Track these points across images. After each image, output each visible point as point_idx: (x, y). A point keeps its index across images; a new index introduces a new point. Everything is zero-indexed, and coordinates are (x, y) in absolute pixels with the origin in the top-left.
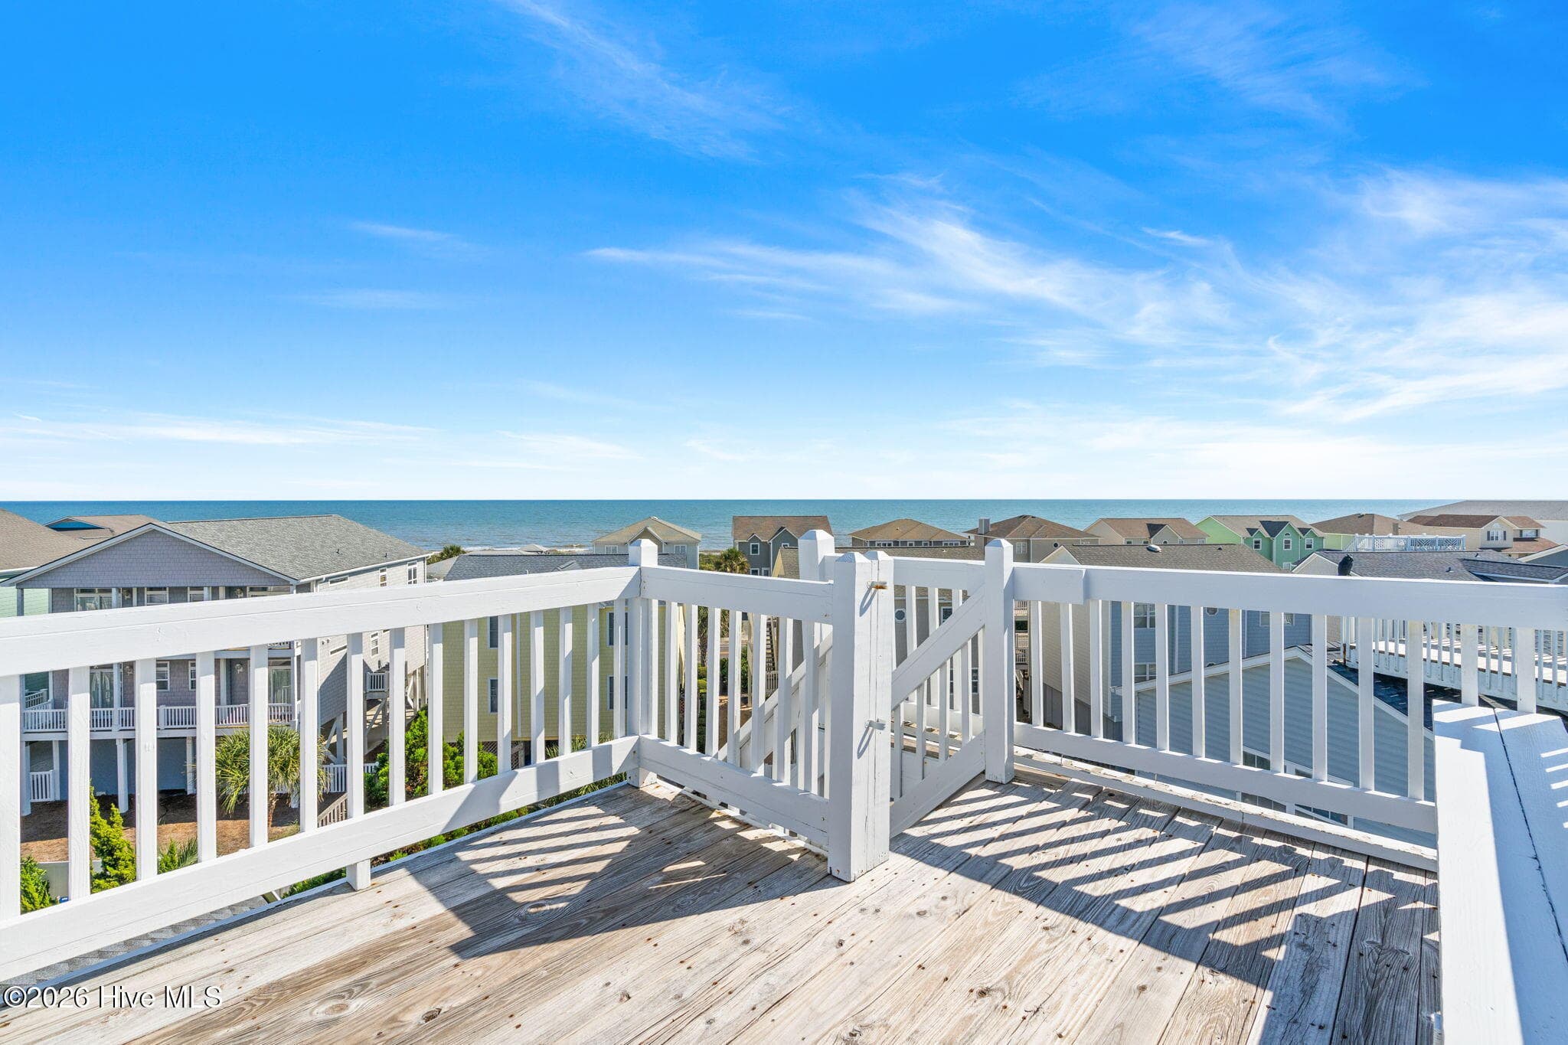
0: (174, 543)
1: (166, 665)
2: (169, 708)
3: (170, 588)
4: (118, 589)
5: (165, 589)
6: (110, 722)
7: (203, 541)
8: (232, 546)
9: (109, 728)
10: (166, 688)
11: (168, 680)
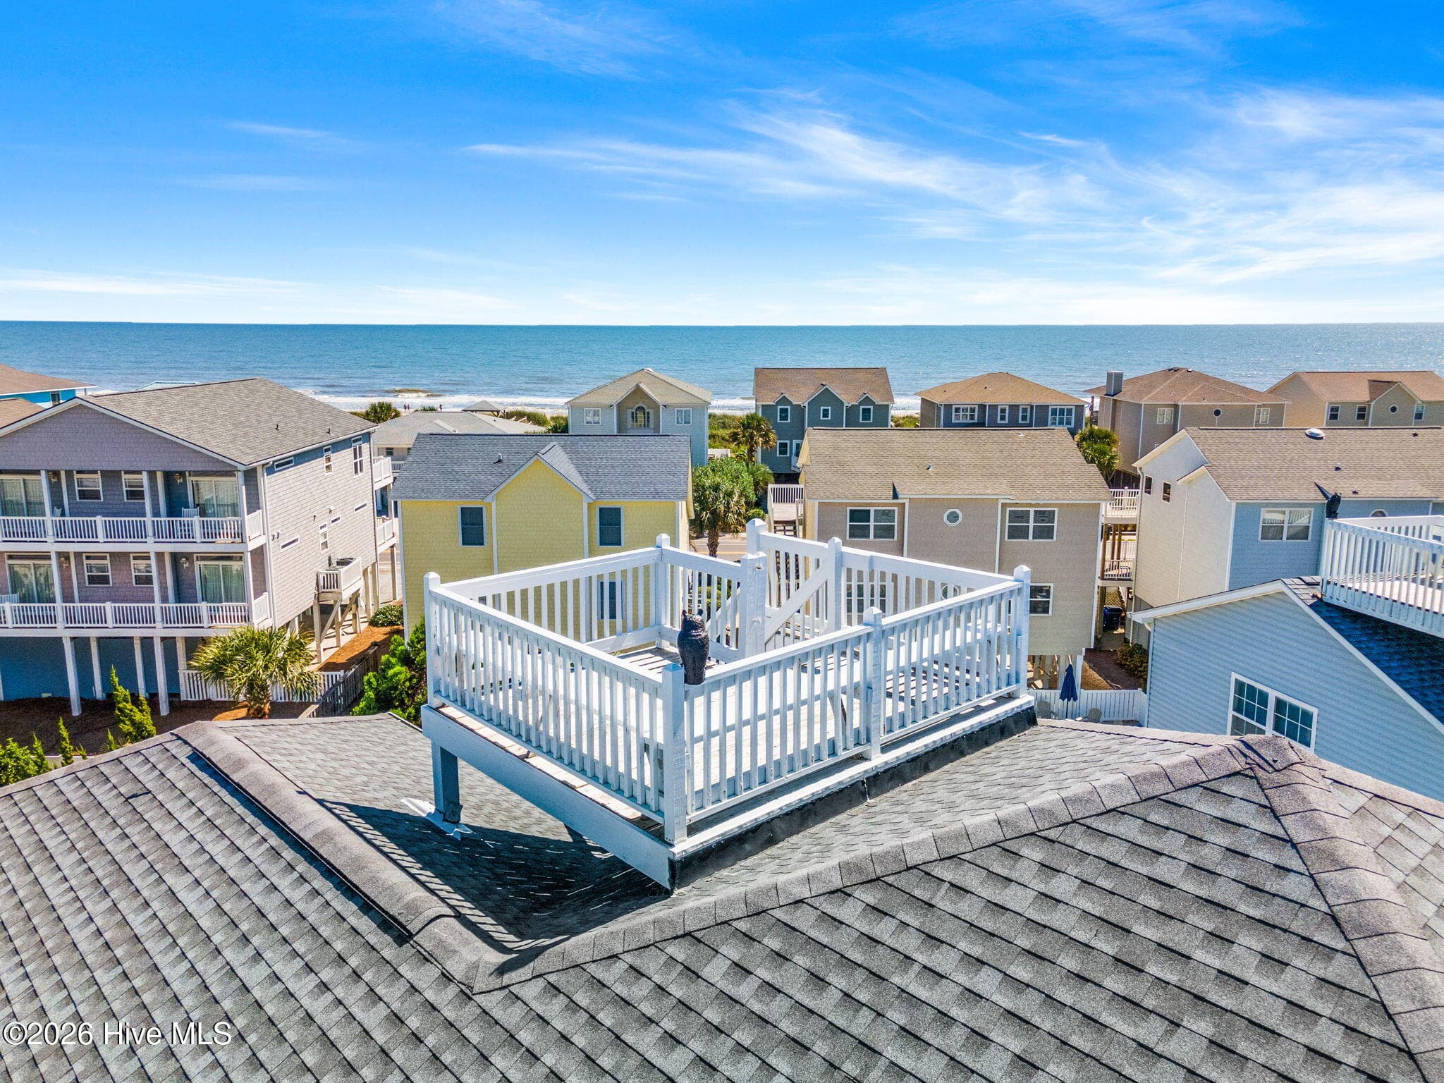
0: (104, 421)
1: (104, 558)
2: (117, 605)
3: (102, 471)
4: (48, 471)
5: (95, 472)
6: (53, 619)
7: (137, 419)
8: (168, 424)
9: (54, 625)
10: (108, 583)
11: (110, 574)
